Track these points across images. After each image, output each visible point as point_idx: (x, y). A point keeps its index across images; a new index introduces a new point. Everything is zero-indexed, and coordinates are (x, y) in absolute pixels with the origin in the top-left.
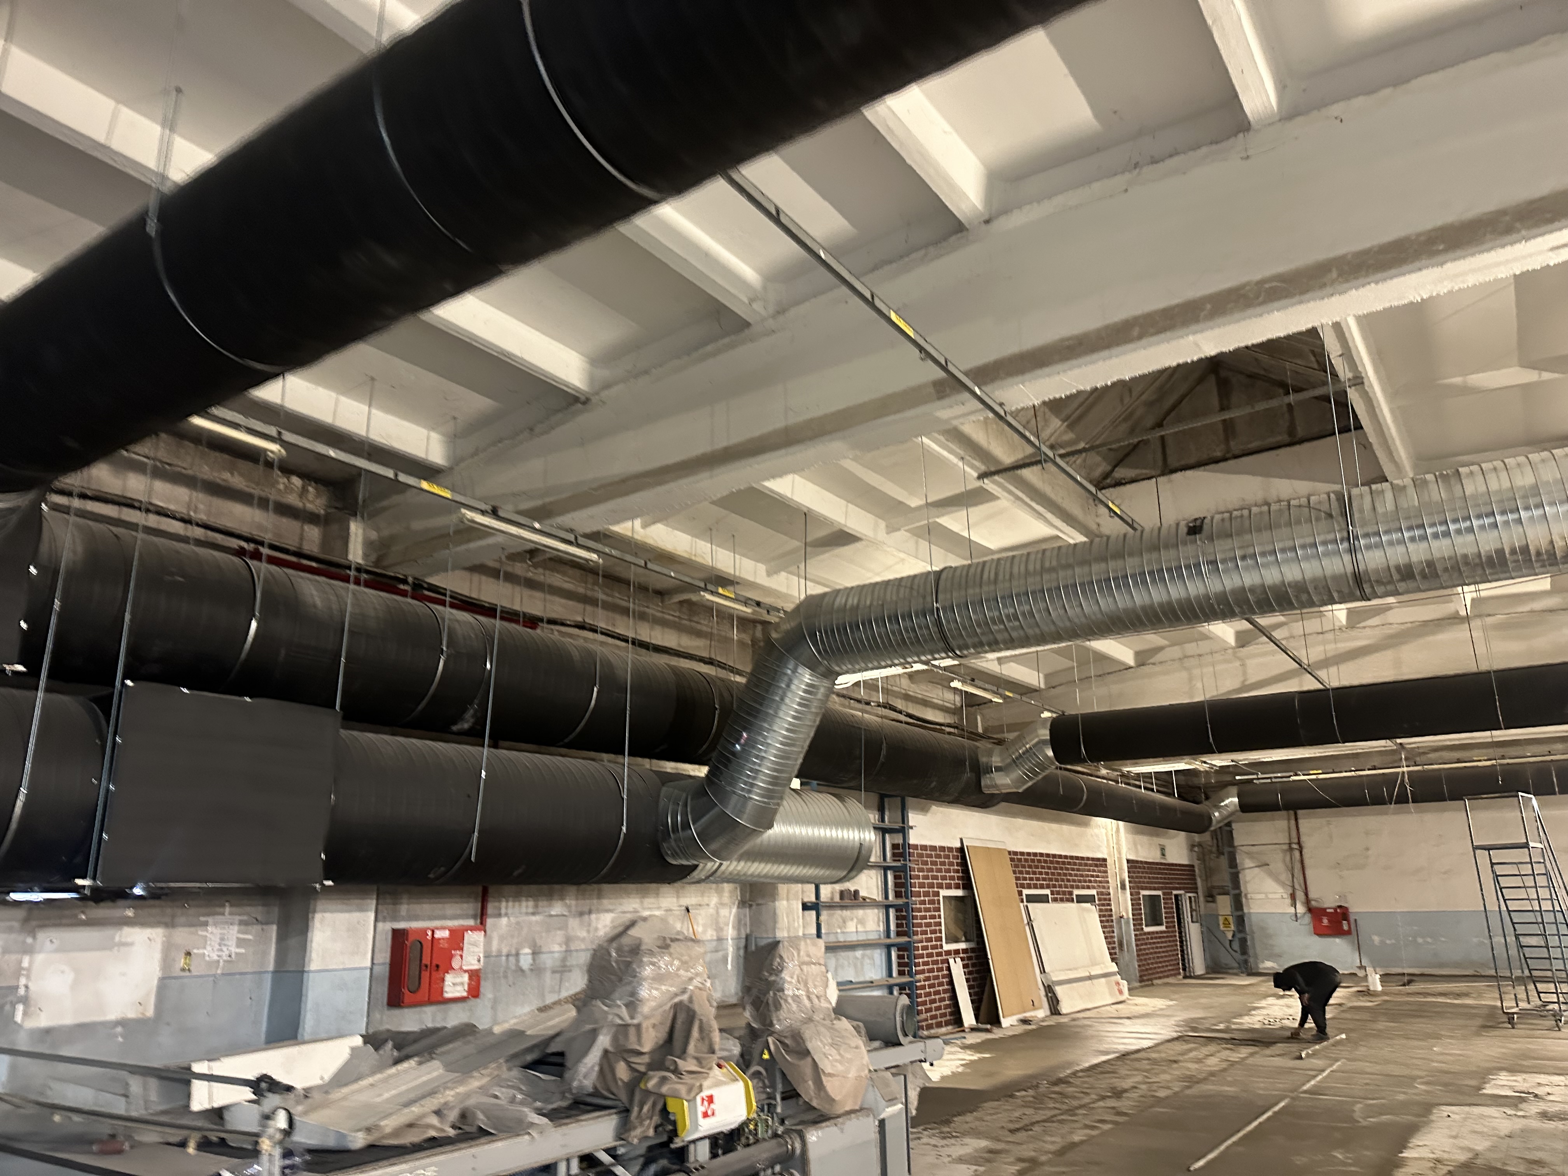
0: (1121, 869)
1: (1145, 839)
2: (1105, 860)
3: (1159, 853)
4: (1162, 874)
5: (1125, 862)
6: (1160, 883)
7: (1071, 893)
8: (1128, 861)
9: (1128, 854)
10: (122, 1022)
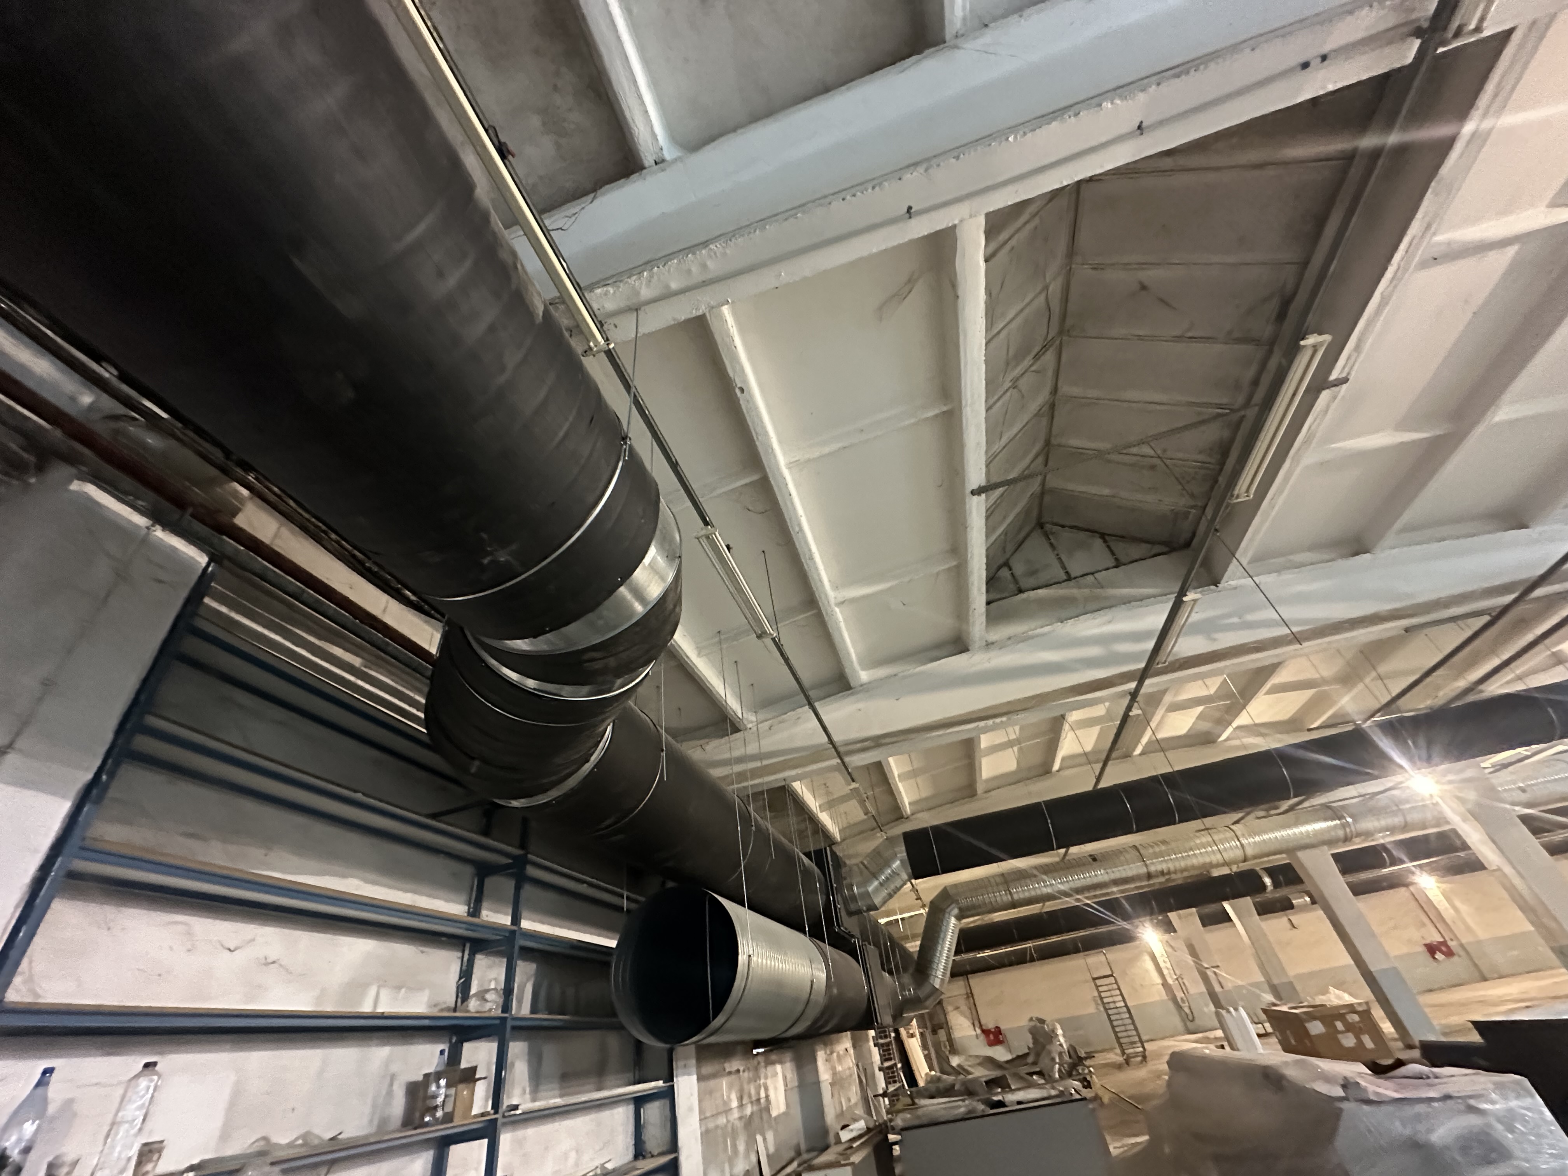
10: (784, 1113)
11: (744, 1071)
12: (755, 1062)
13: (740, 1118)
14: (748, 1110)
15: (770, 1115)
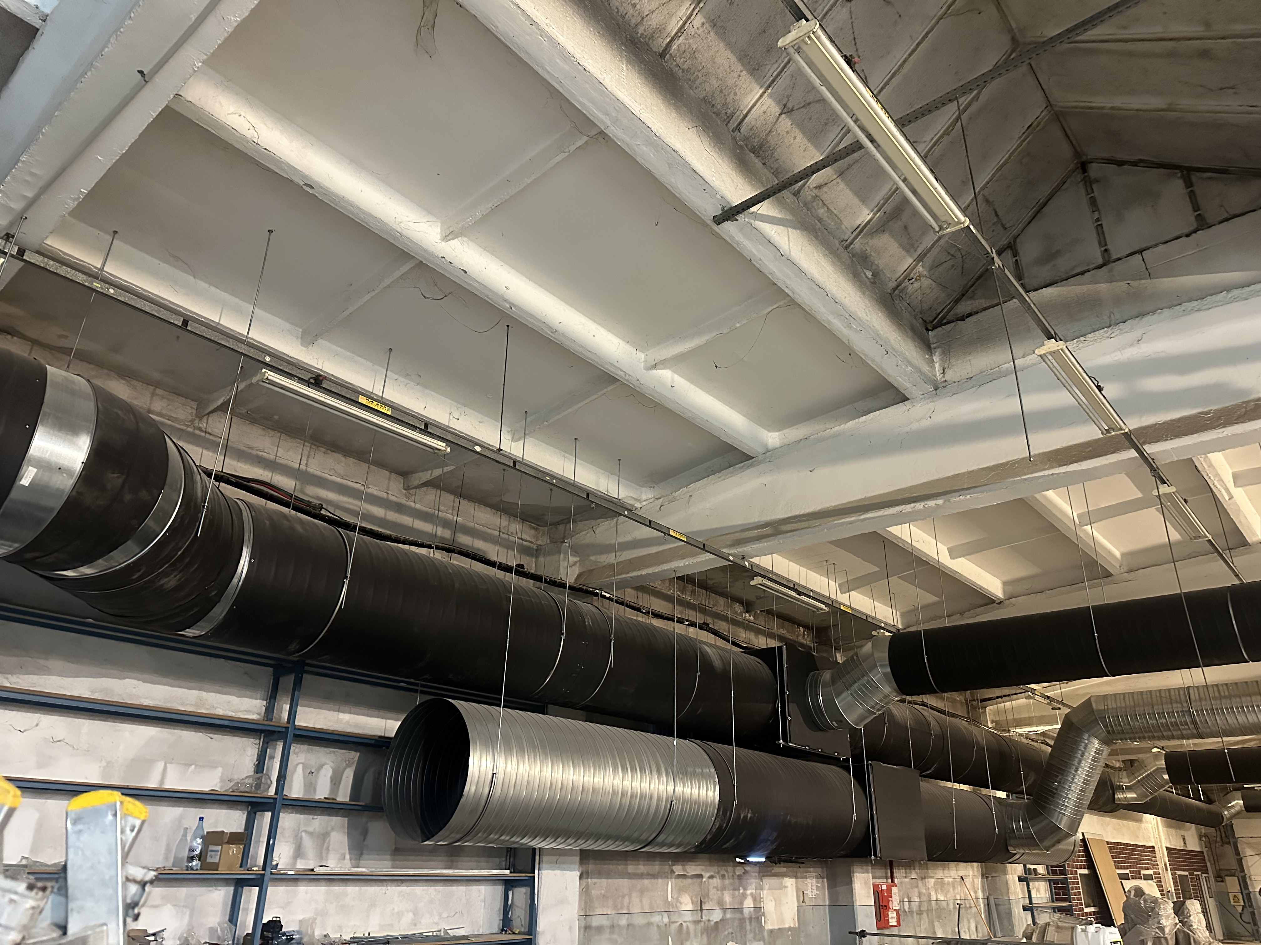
0: (1163, 854)
1: (1173, 831)
2: (1154, 848)
3: (1182, 844)
4: (1186, 858)
5: (1165, 849)
6: (1186, 866)
7: (1140, 873)
8: (1167, 848)
9: (1166, 844)
10: (790, 929)
11: (711, 877)
12: (739, 871)
13: (697, 922)
14: (717, 916)
15: (761, 928)
